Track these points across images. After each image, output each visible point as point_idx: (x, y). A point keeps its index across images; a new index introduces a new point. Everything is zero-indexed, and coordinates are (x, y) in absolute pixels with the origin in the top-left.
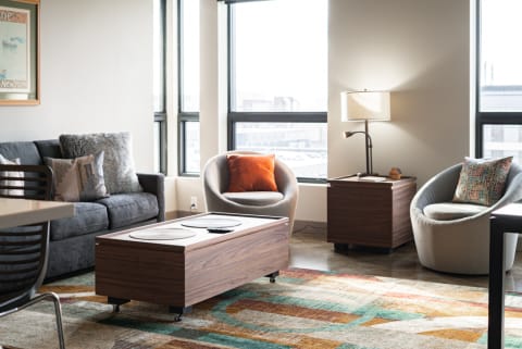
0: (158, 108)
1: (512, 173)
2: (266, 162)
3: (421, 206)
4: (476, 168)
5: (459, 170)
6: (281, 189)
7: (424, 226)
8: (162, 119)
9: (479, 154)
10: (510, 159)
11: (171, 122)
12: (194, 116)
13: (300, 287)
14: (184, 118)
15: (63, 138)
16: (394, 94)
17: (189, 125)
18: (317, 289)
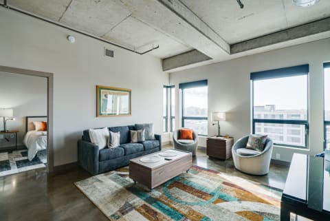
0: (165, 115)
1: (267, 141)
2: (190, 131)
3: (235, 150)
4: (254, 138)
5: (247, 138)
6: (194, 139)
7: (236, 156)
8: (166, 118)
9: (254, 133)
10: (267, 136)
11: (169, 119)
12: (174, 117)
13: (195, 176)
14: (172, 118)
15: (136, 125)
16: (226, 113)
17: (173, 120)
18: (200, 177)
